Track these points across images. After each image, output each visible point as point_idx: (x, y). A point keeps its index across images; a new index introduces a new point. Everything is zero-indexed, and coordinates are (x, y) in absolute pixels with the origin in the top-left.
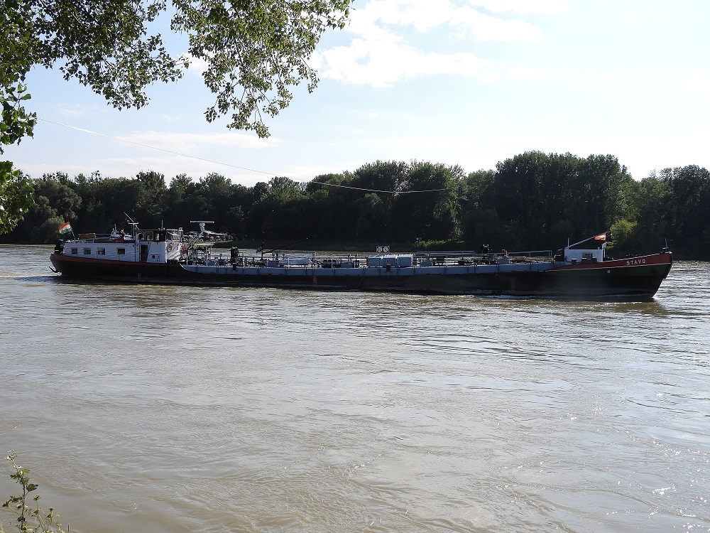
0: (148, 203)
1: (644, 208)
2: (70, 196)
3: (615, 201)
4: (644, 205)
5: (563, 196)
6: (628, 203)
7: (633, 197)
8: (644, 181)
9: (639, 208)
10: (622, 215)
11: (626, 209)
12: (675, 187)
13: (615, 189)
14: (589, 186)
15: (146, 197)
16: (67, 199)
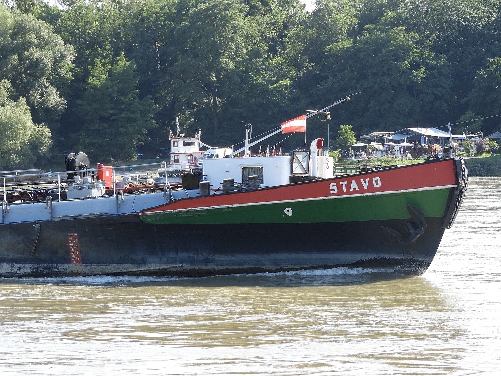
0: (255, 54)
2: (43, 45)
15: (248, 37)
16: (35, 53)
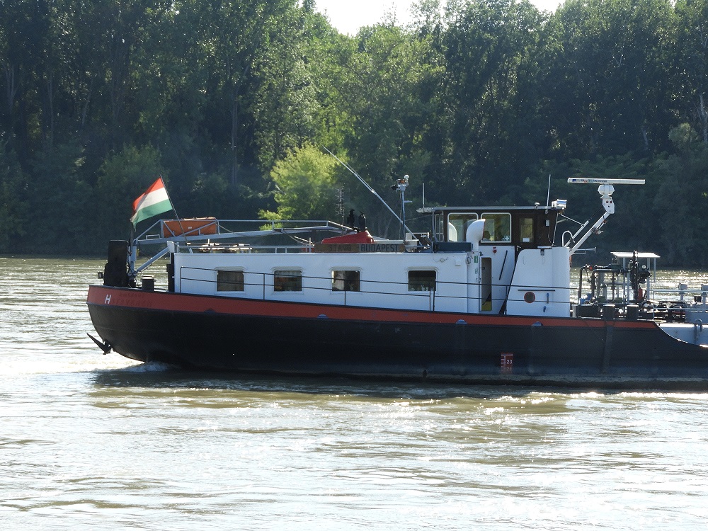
1: (365, 113)
3: (284, 90)
4: (363, 103)
5: (136, 74)
6: (320, 97)
7: (336, 80)
8: (366, 34)
9: (353, 113)
10: (304, 133)
11: (315, 115)
12: (448, 55)
13: (284, 56)
14: (210, 46)
